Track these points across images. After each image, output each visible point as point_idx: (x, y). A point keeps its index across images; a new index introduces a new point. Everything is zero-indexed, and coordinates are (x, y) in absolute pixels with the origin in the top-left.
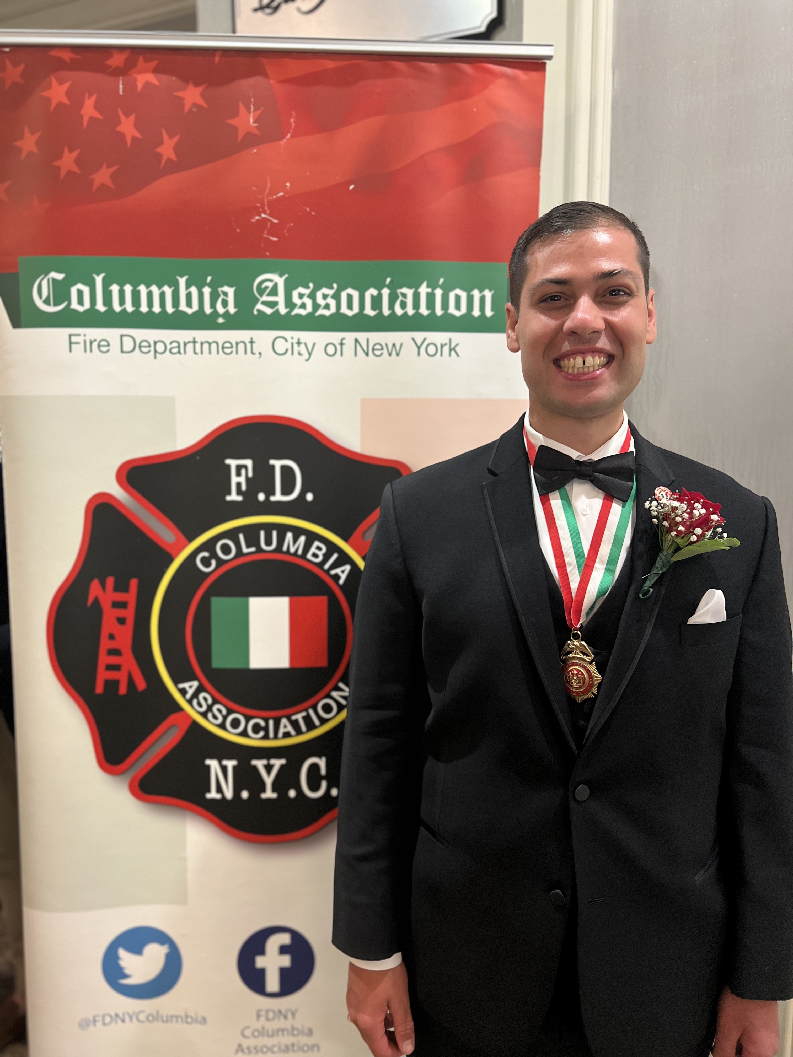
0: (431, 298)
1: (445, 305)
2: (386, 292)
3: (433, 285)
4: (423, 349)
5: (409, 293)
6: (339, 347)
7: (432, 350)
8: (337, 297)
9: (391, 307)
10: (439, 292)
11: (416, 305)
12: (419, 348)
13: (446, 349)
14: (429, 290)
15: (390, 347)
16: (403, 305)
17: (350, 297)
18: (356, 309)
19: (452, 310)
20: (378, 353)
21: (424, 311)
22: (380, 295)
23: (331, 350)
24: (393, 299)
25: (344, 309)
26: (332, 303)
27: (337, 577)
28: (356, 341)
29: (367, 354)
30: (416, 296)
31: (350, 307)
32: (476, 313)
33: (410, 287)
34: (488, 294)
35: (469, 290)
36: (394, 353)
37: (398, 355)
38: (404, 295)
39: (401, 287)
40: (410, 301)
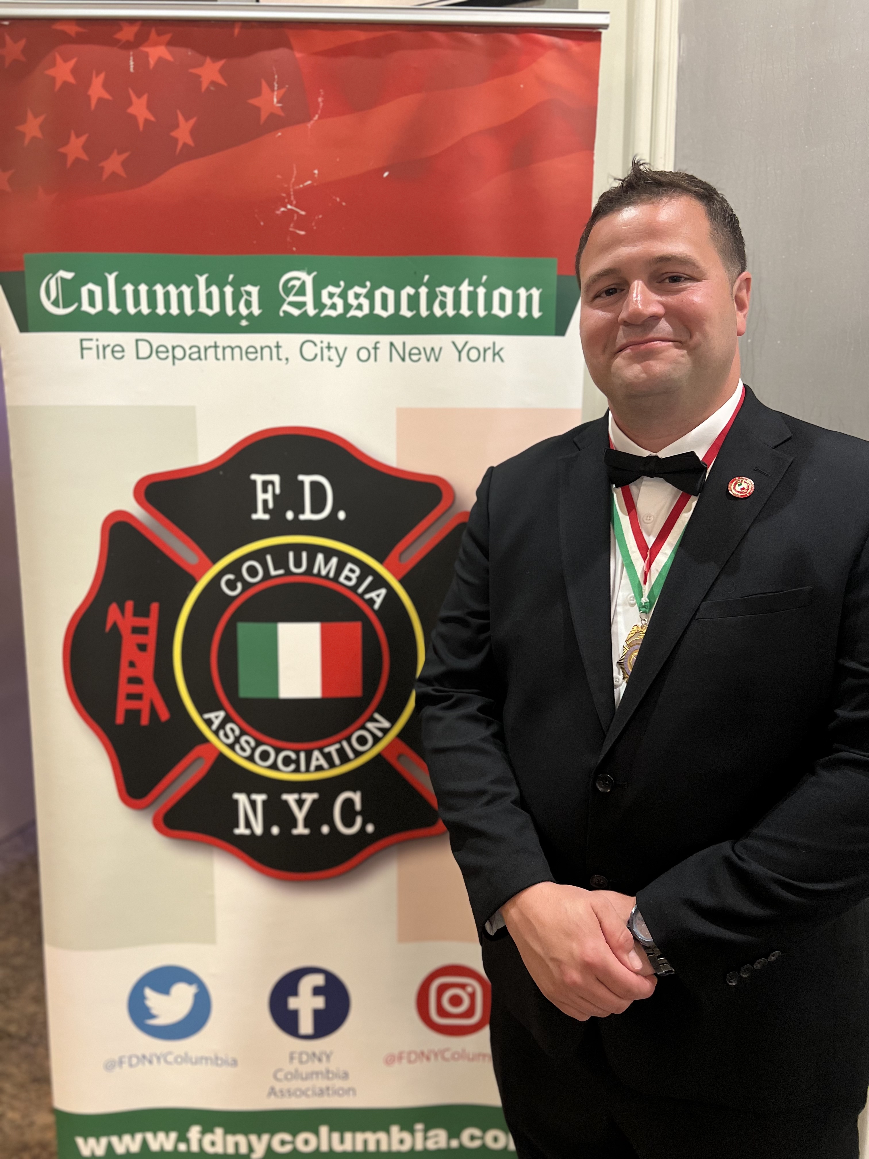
0: (473, 297)
1: (488, 305)
2: (423, 291)
3: (475, 283)
4: (464, 354)
5: (449, 291)
6: (372, 352)
7: (474, 354)
8: (370, 296)
9: (430, 307)
10: (481, 291)
11: (457, 305)
12: (460, 352)
13: (490, 353)
14: (471, 289)
15: (428, 351)
16: (443, 305)
17: (384, 297)
18: (391, 310)
19: (496, 310)
20: (415, 358)
21: (465, 311)
22: (417, 295)
23: (364, 354)
24: (431, 298)
25: (378, 310)
26: (365, 303)
27: (372, 602)
28: (392, 344)
29: (403, 359)
30: (457, 296)
31: (385, 307)
32: (522, 313)
33: (450, 285)
34: (536, 293)
35: (514, 289)
36: (433, 358)
37: (437, 360)
38: (444, 295)
39: (440, 286)
40: (450, 301)
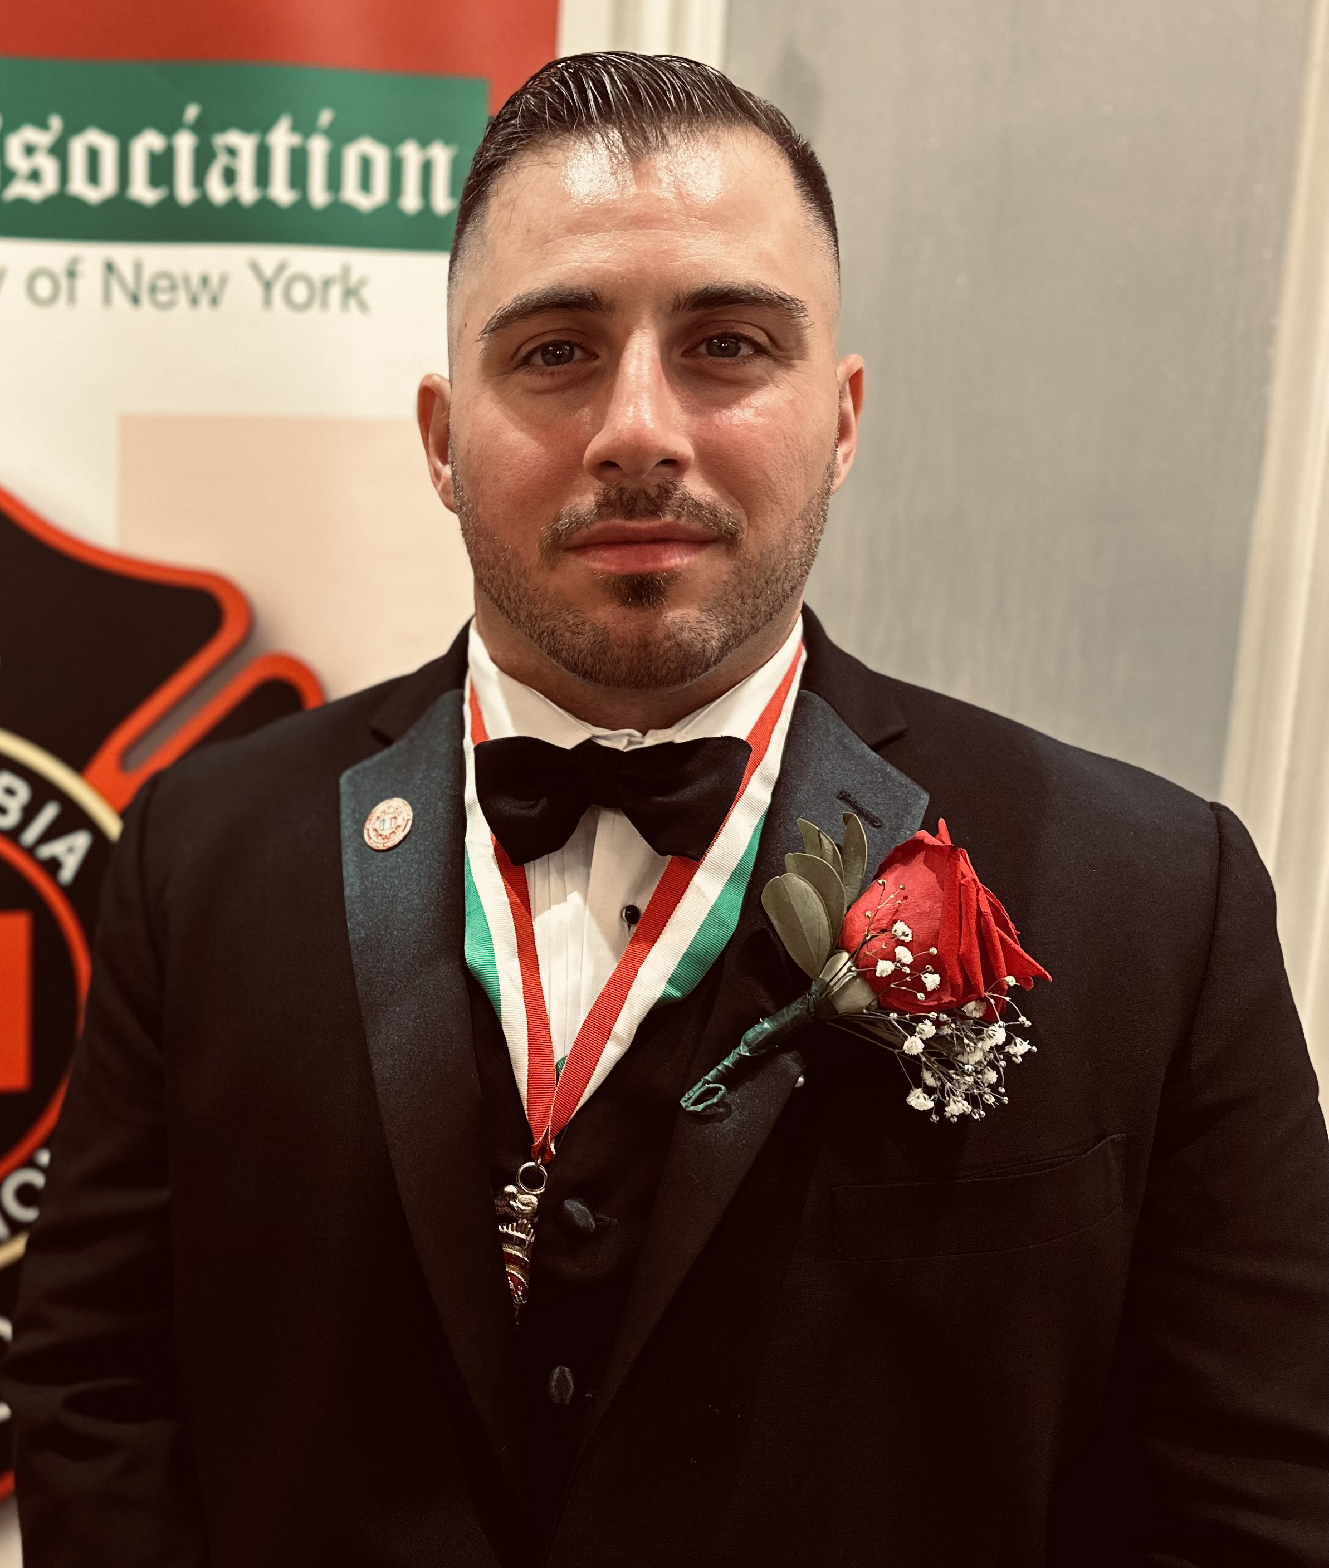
0: (299, 160)
1: (334, 180)
2: (185, 143)
3: (305, 127)
4: (277, 291)
5: (245, 144)
6: (64, 282)
7: (300, 293)
8: (60, 151)
9: (199, 178)
10: (318, 147)
11: (262, 176)
12: (268, 286)
13: (335, 293)
14: (295, 140)
15: (195, 281)
16: (230, 177)
17: (93, 156)
18: (109, 184)
19: (351, 193)
20: (163, 297)
21: (281, 193)
22: (169, 153)
23: (44, 287)
24: (203, 159)
25: (79, 186)
26: (49, 167)
27: (53, 865)
28: (110, 268)
29: (135, 300)
30: (263, 156)
31: (93, 176)
32: (411, 202)
33: (246, 128)
34: (441, 155)
35: (392, 141)
36: (204, 301)
37: (214, 301)
38: (232, 152)
39: (223, 128)
40: (246, 167)
